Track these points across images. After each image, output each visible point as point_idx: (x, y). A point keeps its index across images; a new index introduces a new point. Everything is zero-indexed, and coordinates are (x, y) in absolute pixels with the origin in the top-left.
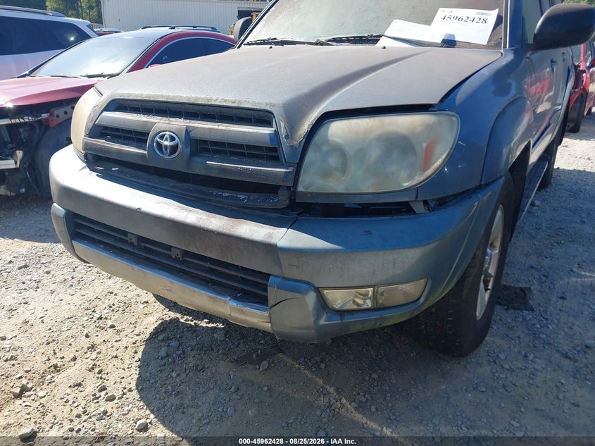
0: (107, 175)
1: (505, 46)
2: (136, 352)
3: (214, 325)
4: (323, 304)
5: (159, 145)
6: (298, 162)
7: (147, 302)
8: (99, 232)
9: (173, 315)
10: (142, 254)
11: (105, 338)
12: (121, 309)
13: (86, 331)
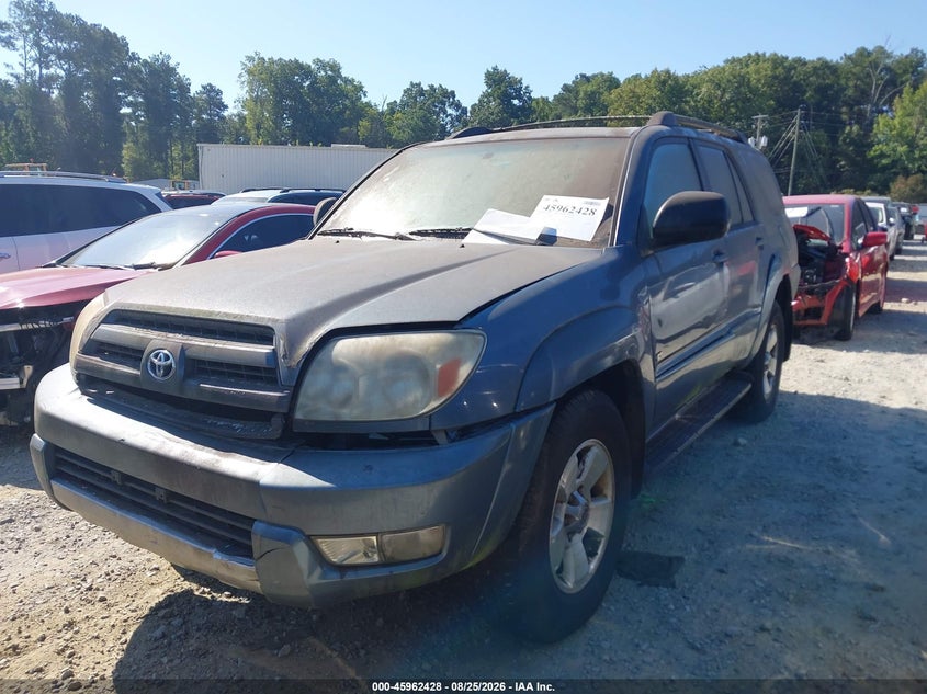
0: (99, 400)
1: (612, 244)
2: (124, 632)
3: (237, 599)
4: (319, 557)
5: (153, 364)
6: (294, 384)
7: (157, 569)
8: (83, 470)
9: (187, 585)
10: (128, 496)
11: (89, 615)
12: (120, 578)
13: (67, 604)
